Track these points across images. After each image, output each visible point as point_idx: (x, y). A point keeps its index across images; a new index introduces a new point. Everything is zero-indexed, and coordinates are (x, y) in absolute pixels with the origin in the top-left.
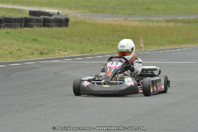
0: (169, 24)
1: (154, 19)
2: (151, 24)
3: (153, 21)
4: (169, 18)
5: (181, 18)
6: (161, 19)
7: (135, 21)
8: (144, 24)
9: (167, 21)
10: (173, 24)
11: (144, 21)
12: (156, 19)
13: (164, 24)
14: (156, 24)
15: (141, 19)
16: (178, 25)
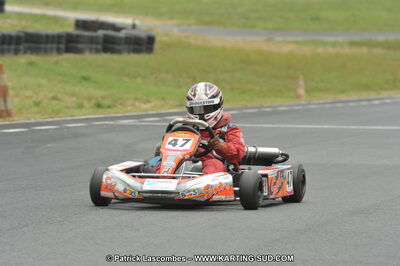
0: (357, 51)
1: (327, 39)
2: (320, 50)
3: (325, 44)
4: (357, 39)
5: (381, 38)
6: (340, 39)
7: (289, 42)
8: (307, 50)
9: (352, 44)
10: (364, 50)
11: (306, 43)
13: (347, 50)
14: (330, 50)
15: (300, 39)
16: (377, 51)
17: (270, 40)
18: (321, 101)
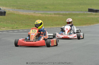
0: (56, 16)
2: (47, 15)
3: (48, 14)
4: (56, 13)
5: (62, 13)
6: (52, 13)
7: (39, 13)
8: (44, 15)
9: (55, 14)
10: (58, 16)
11: (43, 14)
12: (50, 13)
13: (53, 16)
15: (42, 13)
16: (61, 16)
17: (34, 13)
18: (47, 28)
